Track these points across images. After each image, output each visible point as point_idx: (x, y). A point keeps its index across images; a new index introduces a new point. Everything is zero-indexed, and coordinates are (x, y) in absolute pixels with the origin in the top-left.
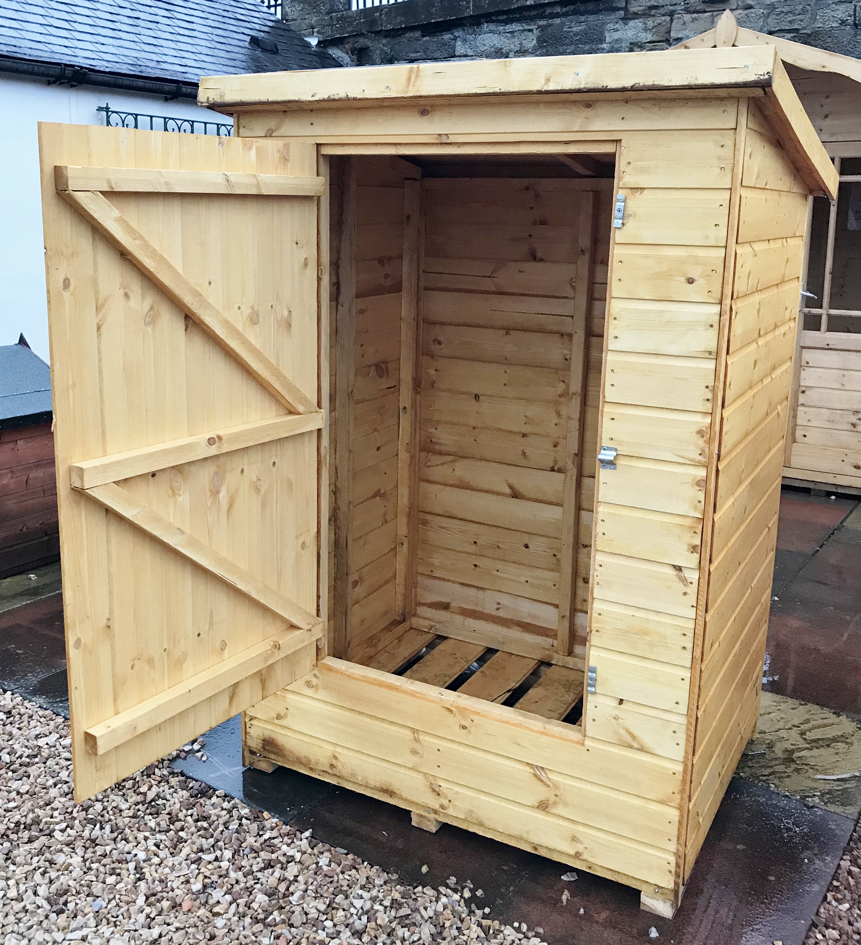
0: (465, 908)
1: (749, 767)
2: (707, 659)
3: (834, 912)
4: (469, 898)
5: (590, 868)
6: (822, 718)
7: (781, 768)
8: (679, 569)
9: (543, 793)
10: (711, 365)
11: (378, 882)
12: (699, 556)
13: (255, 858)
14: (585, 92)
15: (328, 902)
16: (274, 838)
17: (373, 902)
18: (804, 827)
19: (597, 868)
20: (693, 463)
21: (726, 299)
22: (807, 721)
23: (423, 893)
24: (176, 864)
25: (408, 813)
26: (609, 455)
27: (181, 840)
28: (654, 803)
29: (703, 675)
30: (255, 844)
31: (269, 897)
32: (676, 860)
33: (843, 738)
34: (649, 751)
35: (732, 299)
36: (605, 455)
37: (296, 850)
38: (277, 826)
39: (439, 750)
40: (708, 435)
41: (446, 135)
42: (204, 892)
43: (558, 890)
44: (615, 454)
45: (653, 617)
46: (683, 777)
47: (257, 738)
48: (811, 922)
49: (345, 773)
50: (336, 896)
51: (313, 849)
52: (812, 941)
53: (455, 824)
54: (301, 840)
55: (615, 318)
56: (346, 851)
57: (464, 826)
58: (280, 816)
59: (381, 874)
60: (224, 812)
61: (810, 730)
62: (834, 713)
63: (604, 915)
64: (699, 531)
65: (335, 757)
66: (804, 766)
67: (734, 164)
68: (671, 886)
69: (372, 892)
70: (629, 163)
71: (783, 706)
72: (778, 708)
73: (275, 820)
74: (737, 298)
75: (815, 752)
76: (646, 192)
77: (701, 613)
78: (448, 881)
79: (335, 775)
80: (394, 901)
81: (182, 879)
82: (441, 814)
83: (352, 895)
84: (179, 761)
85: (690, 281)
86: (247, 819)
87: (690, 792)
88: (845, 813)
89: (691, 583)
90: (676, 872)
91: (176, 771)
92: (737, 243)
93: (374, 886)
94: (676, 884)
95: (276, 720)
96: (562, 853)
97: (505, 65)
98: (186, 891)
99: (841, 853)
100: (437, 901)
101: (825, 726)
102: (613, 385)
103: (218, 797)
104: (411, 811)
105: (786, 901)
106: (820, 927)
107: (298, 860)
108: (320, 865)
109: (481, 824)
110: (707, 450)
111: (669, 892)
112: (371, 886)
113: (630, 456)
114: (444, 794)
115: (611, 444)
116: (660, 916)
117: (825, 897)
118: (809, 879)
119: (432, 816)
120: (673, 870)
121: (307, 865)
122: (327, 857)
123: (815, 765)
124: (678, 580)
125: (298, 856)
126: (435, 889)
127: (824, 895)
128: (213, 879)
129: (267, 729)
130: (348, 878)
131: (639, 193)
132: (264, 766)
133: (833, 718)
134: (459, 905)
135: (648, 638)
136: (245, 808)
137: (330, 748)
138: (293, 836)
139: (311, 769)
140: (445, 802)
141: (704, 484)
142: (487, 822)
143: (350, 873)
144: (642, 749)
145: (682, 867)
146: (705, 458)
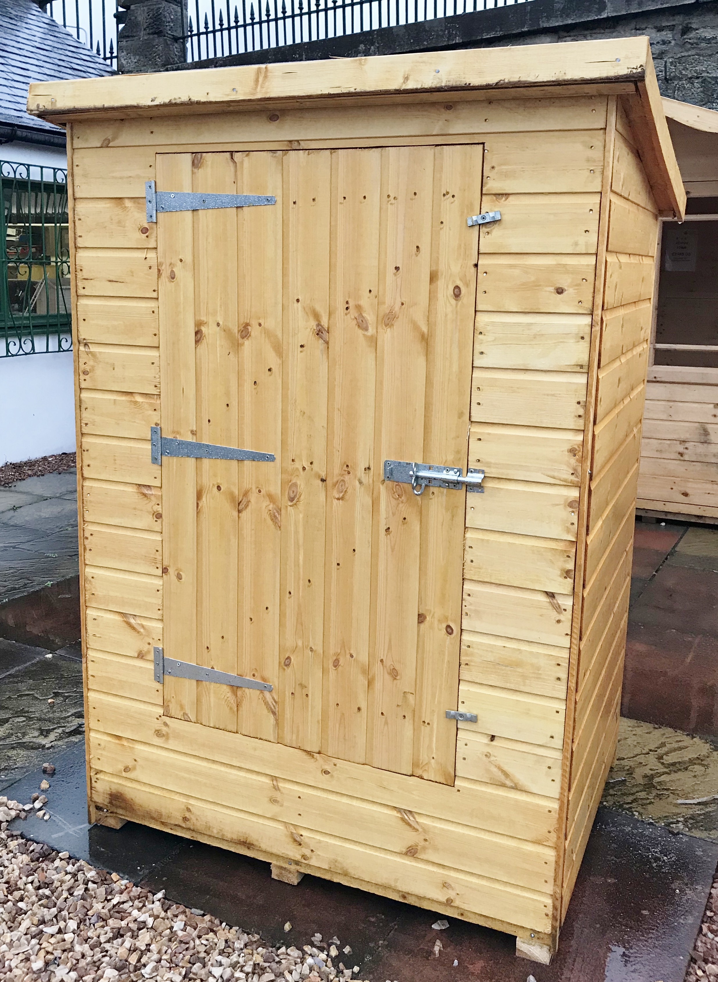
0: (332, 968)
1: (611, 795)
2: (581, 689)
3: (711, 945)
4: (336, 956)
5: (462, 915)
6: (677, 741)
7: (642, 795)
8: (552, 595)
9: (411, 838)
10: (582, 380)
11: (239, 945)
12: (572, 581)
13: (103, 927)
14: (446, 91)
15: (184, 973)
16: (123, 903)
17: (233, 968)
18: (671, 855)
19: (469, 914)
20: (565, 484)
21: (598, 309)
22: (663, 745)
23: (287, 954)
24: (14, 940)
25: (267, 866)
26: (477, 478)
27: (21, 912)
28: (530, 844)
29: (577, 706)
30: (103, 911)
31: (119, 971)
32: (553, 903)
33: (699, 760)
34: (523, 789)
35: (603, 309)
36: (472, 477)
37: (147, 914)
38: (127, 888)
39: (299, 797)
40: (581, 453)
41: (298, 141)
42: (46, 970)
43: (429, 941)
44: (482, 476)
45: (524, 647)
46: (559, 814)
47: (104, 793)
48: (689, 958)
49: (199, 825)
50: (194, 964)
51: (166, 911)
52: (693, 978)
53: (318, 875)
54: (153, 902)
55: (481, 333)
56: (202, 912)
57: (327, 877)
58: (130, 877)
59: (241, 936)
60: (69, 877)
61: (667, 754)
62: (687, 735)
63: (480, 964)
64: (572, 555)
65: (189, 810)
66: (665, 792)
67: (604, 166)
68: (548, 930)
69: (231, 958)
70: (493, 167)
71: (638, 731)
72: (634, 733)
73: (125, 882)
74: (607, 310)
75: (674, 776)
76: (511, 198)
77: (575, 642)
78: (313, 939)
79: (189, 829)
80: (255, 965)
81: (22, 957)
82: (303, 865)
83: (210, 963)
84: (18, 822)
85: (560, 291)
86: (94, 883)
87: (566, 830)
88: (711, 838)
89: (565, 610)
90: (553, 914)
91: (15, 833)
92: (607, 250)
93: (234, 951)
94: (553, 928)
95: (124, 773)
96: (433, 900)
97: (360, 64)
98: (26, 970)
99: (711, 881)
100: (302, 963)
101: (680, 749)
102: (479, 404)
103: (61, 859)
104: (271, 863)
105: (663, 936)
106: (699, 962)
107: (150, 926)
108: (174, 930)
109: (346, 874)
110: (579, 469)
111: (546, 936)
112: (230, 950)
113: (499, 478)
114: (305, 843)
115: (478, 466)
116: (537, 963)
117: (701, 929)
118: (682, 911)
119: (293, 867)
120: (550, 914)
121: (159, 930)
122: (182, 921)
123: (676, 790)
124: (551, 608)
125: (150, 922)
126: (300, 949)
127: (699, 927)
128: (56, 955)
129: (114, 783)
130: (205, 942)
131: (504, 199)
132: (113, 823)
133: (687, 741)
134: (326, 966)
135: (520, 670)
136: (91, 870)
137: (183, 800)
138: (144, 898)
139: (163, 823)
140: (307, 852)
141: (577, 505)
142: (352, 872)
143: (207, 936)
144: (516, 788)
145: (559, 910)
146: (577, 477)
